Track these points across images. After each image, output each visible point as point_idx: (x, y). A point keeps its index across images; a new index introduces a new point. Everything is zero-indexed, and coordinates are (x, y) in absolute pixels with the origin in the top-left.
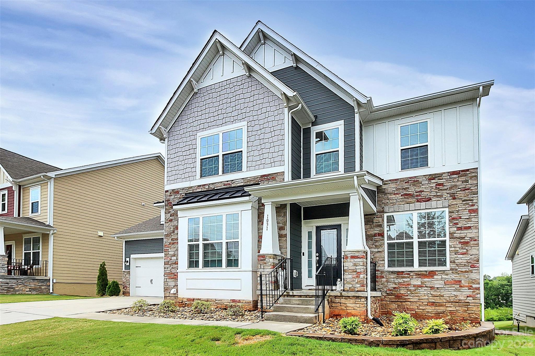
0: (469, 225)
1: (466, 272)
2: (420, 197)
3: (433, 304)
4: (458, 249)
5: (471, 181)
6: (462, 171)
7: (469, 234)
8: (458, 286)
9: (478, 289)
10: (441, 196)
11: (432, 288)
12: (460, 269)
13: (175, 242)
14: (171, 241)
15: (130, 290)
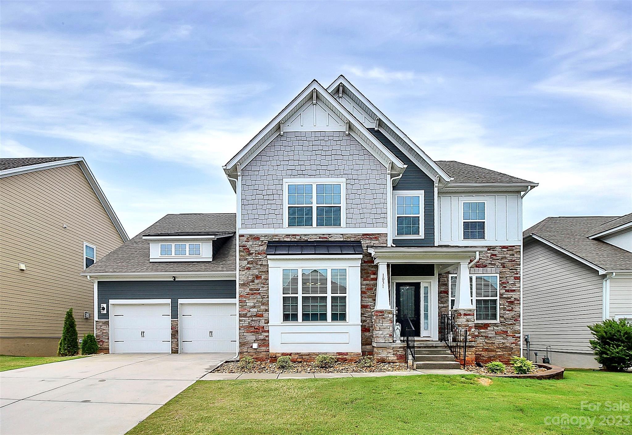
0: (515, 289)
1: (511, 324)
2: (479, 264)
3: (487, 350)
4: (506, 307)
5: (517, 255)
6: (510, 246)
7: (514, 295)
8: (505, 335)
9: (520, 337)
10: (494, 264)
11: (486, 337)
12: (507, 322)
13: (255, 293)
14: (249, 291)
15: (109, 345)
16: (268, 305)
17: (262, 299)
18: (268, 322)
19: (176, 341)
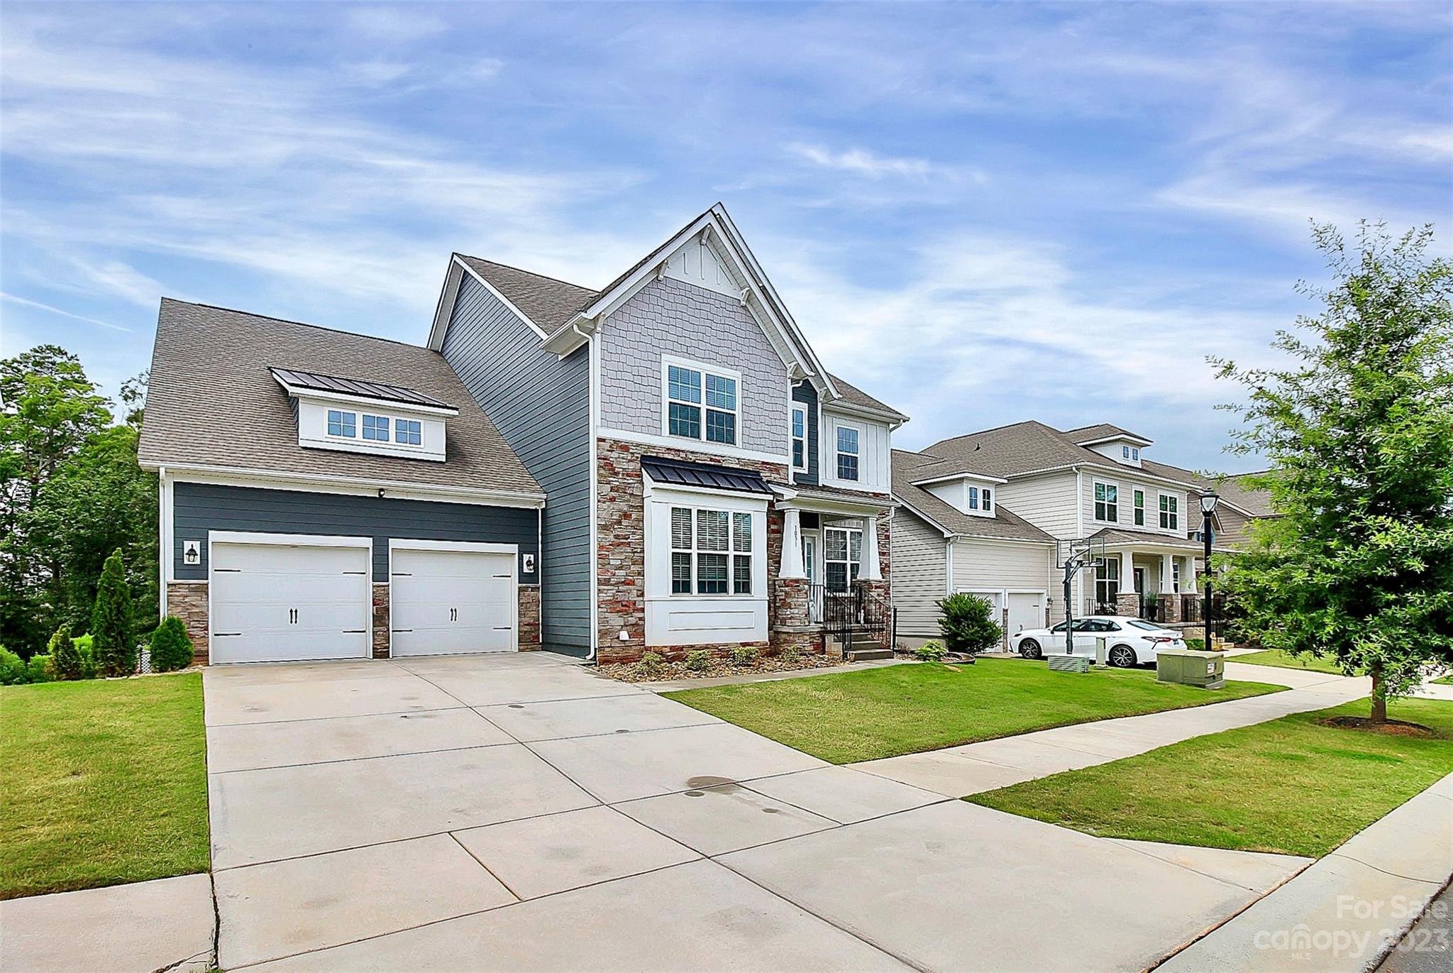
13: (622, 543)
14: (614, 540)
15: (207, 645)
16: (643, 564)
17: (633, 555)
18: (642, 595)
19: (385, 632)
